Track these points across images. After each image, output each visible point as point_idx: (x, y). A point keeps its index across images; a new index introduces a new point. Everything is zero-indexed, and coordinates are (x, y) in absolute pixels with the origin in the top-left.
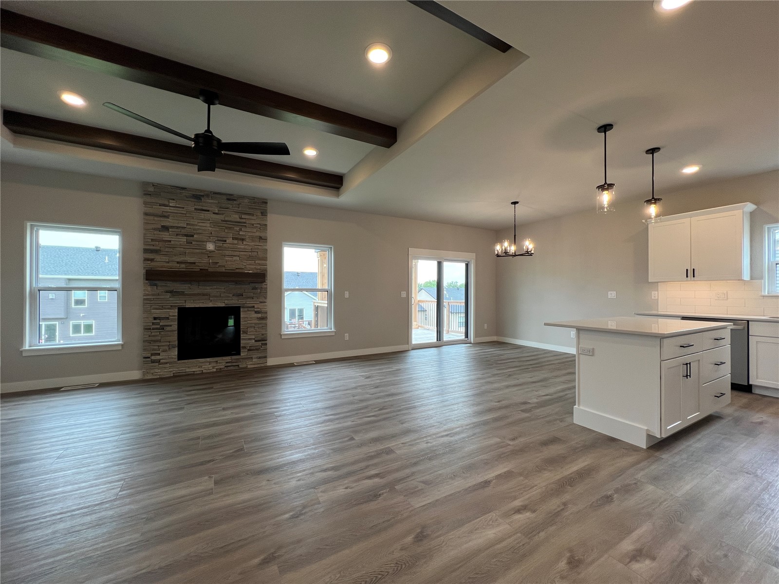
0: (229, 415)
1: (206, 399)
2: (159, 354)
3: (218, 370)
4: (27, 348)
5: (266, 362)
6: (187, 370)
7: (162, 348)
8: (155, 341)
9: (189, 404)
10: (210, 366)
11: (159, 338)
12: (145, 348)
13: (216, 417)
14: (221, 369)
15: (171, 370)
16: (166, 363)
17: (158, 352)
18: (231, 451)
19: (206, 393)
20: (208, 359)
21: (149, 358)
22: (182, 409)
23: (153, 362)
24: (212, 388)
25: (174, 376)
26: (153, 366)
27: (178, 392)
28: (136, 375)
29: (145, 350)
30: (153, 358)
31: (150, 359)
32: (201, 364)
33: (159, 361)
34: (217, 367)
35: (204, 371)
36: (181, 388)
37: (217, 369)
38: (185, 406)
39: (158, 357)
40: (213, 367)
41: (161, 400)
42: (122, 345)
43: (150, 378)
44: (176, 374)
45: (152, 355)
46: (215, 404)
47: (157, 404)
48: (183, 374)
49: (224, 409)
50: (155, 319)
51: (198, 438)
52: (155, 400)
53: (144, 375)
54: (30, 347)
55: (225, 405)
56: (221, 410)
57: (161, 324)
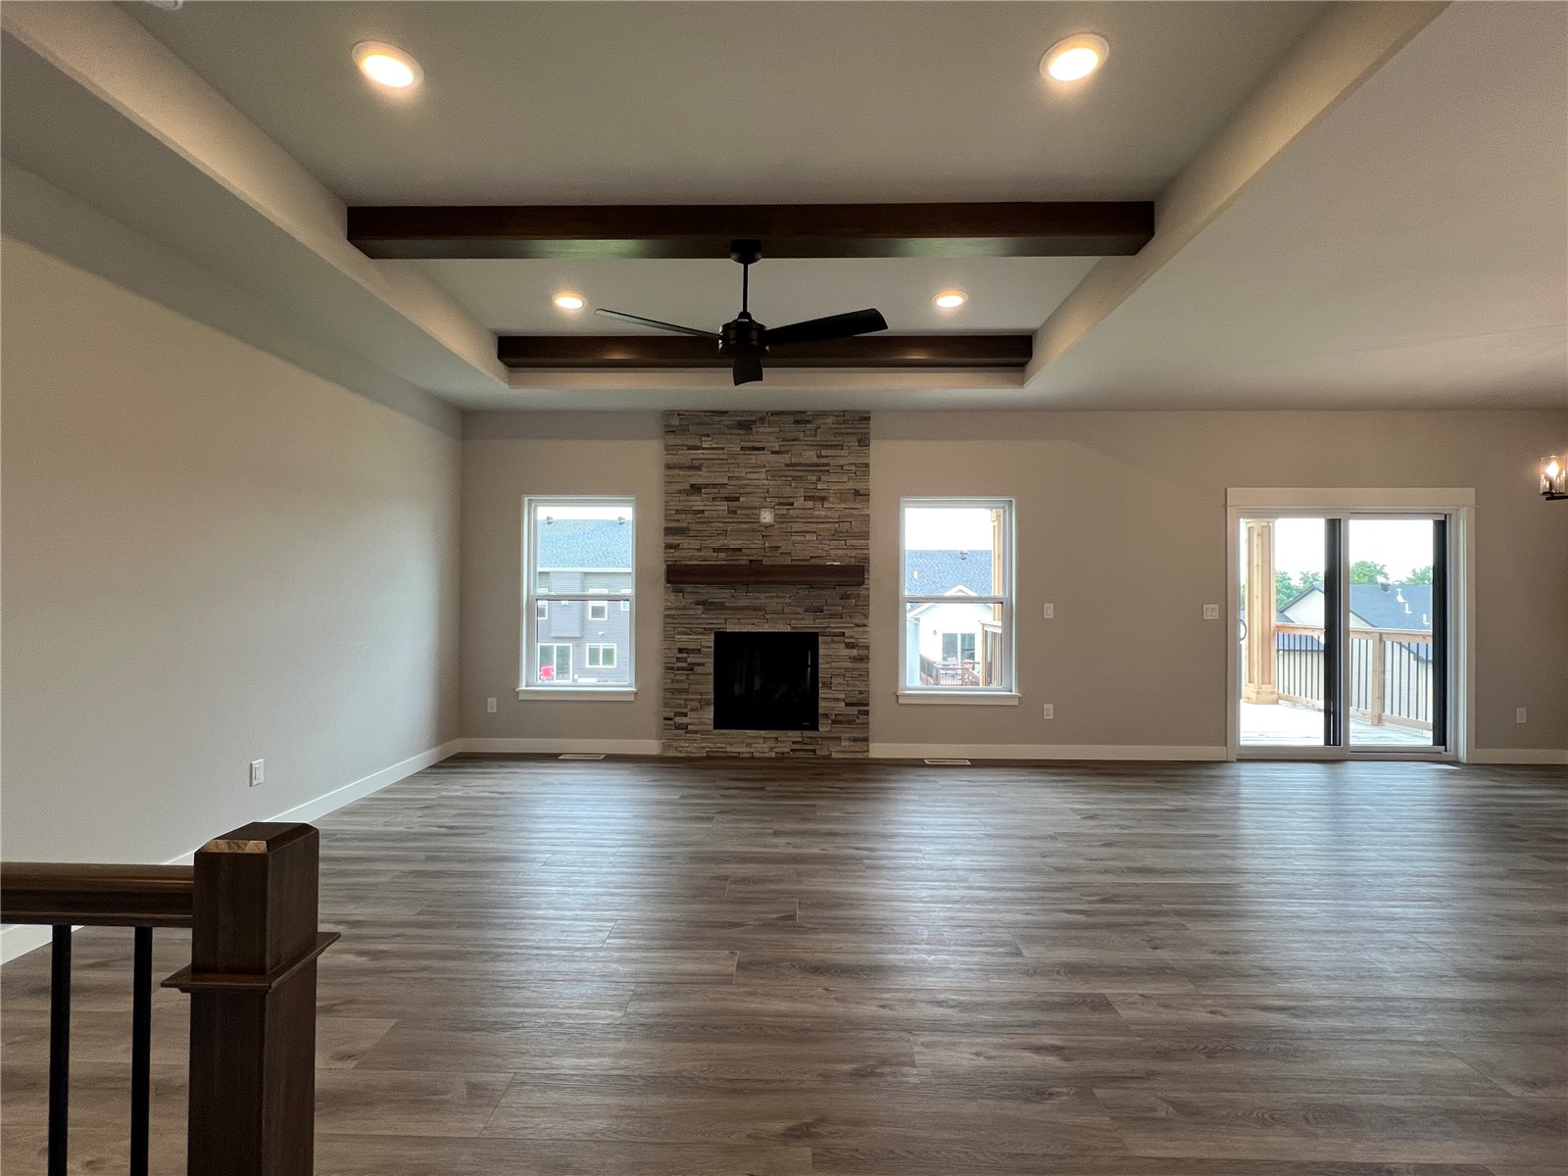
0: (781, 846)
1: (749, 808)
2: (685, 715)
3: (779, 755)
4: (524, 688)
5: (868, 751)
6: (728, 749)
7: (691, 704)
8: (681, 691)
9: (723, 812)
10: (765, 746)
11: (686, 686)
12: (667, 701)
13: (760, 846)
14: (783, 753)
15: (704, 745)
16: (696, 732)
17: (685, 710)
18: (774, 916)
19: (753, 798)
20: (762, 733)
21: (671, 719)
22: (709, 819)
23: (678, 727)
24: (763, 789)
25: (709, 758)
26: (676, 735)
27: (708, 788)
28: (652, 747)
29: (666, 705)
30: (678, 720)
31: (673, 724)
32: (750, 741)
33: (684, 727)
34: (776, 750)
35: (756, 755)
36: (714, 781)
37: (777, 753)
38: (716, 816)
39: (685, 720)
40: (771, 749)
41: (682, 797)
42: (636, 694)
43: (672, 755)
44: (711, 754)
45: (677, 714)
46: (763, 821)
47: (675, 804)
48: (724, 755)
49: (776, 834)
50: (681, 650)
51: (726, 878)
52: (674, 796)
53: (665, 747)
54: (527, 686)
55: (778, 827)
56: (770, 835)
57: (689, 661)
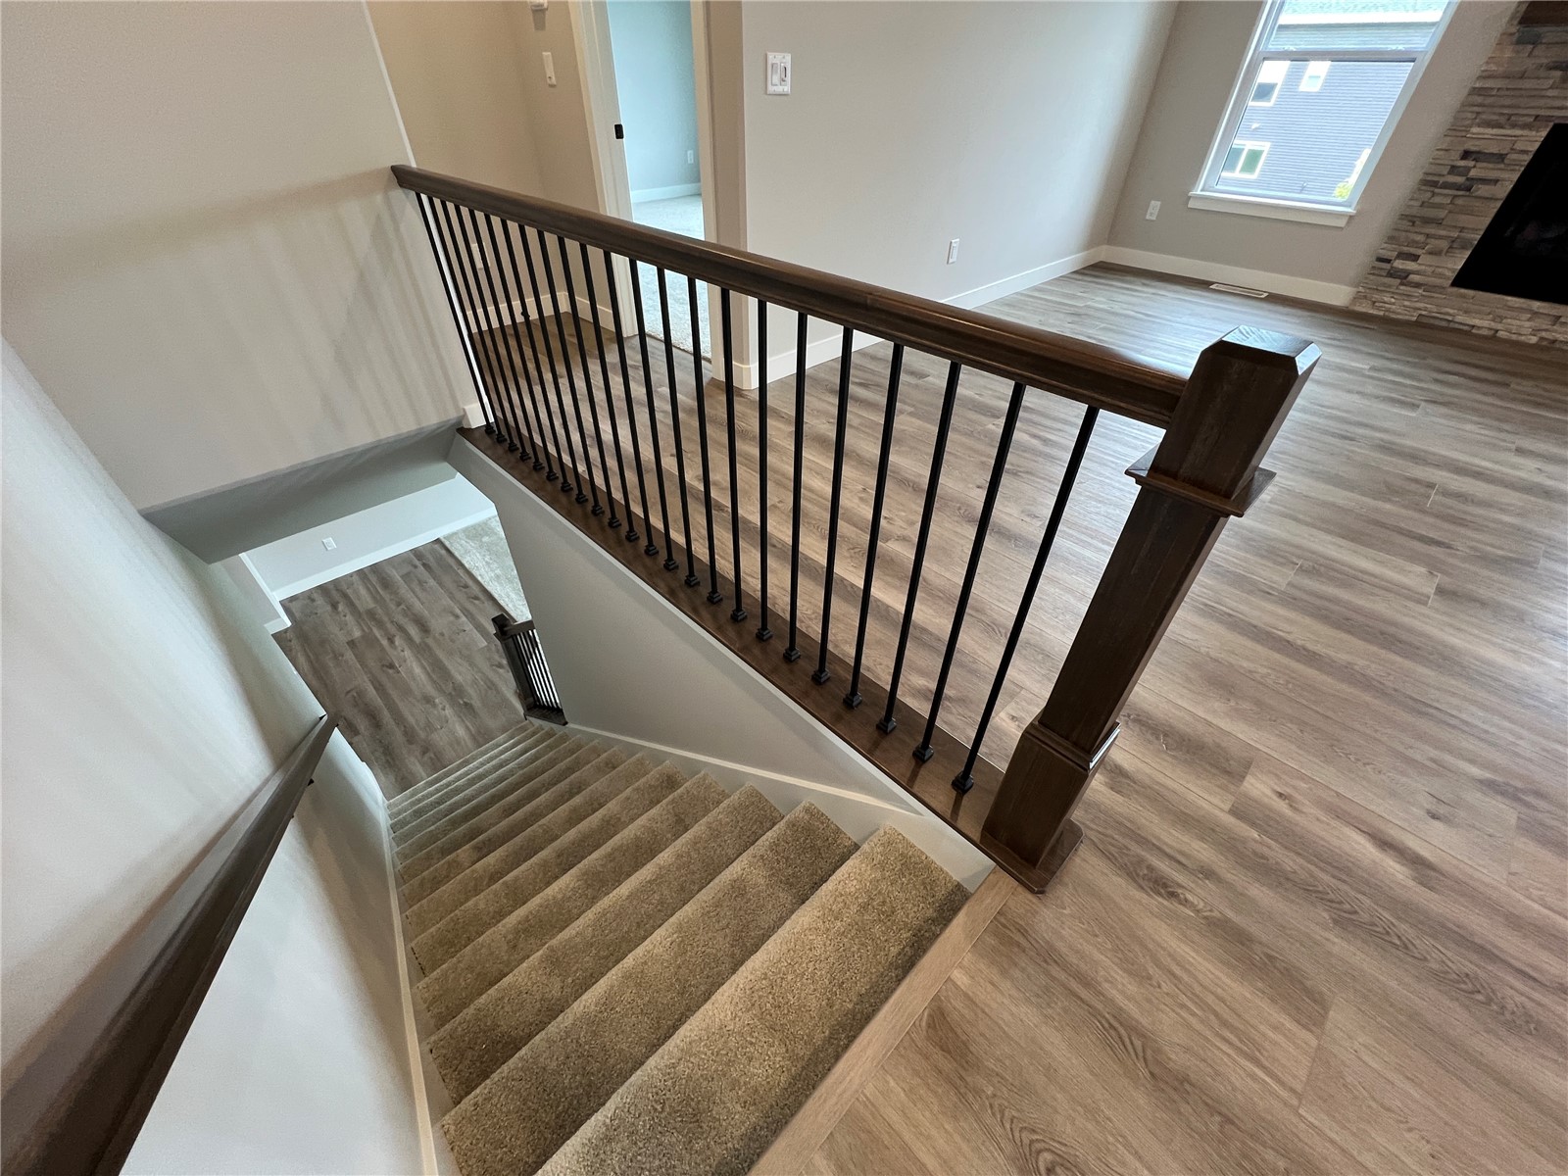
0: (1527, 470)
1: (1476, 405)
2: (1415, 258)
3: (1545, 343)
4: (1199, 192)
6: (1459, 319)
7: (1433, 243)
8: (1427, 221)
9: (1435, 402)
10: (1528, 324)
11: (1442, 214)
12: (1396, 234)
14: (1554, 341)
15: (1421, 305)
16: (1418, 285)
17: (1419, 252)
20: (1536, 305)
21: (1388, 261)
22: (1414, 406)
23: (1392, 274)
25: (1418, 324)
26: (1384, 285)
27: (1414, 365)
28: (1338, 294)
29: (1391, 239)
30: (1399, 264)
31: (1387, 269)
32: (1502, 312)
33: (1403, 276)
34: (1544, 334)
35: (1501, 334)
36: (1424, 358)
37: (1542, 339)
38: (1423, 404)
39: (1410, 265)
40: (1535, 331)
41: (1373, 369)
42: (1351, 217)
43: (1364, 310)
44: (1425, 320)
45: (1401, 256)
46: (1501, 430)
47: (1364, 376)
48: (1444, 324)
49: (1520, 451)
50: (1466, 155)
51: (1431, 486)
53: (1356, 299)
54: (1202, 190)
55: (1527, 443)
56: (1510, 450)
57: (1473, 173)
